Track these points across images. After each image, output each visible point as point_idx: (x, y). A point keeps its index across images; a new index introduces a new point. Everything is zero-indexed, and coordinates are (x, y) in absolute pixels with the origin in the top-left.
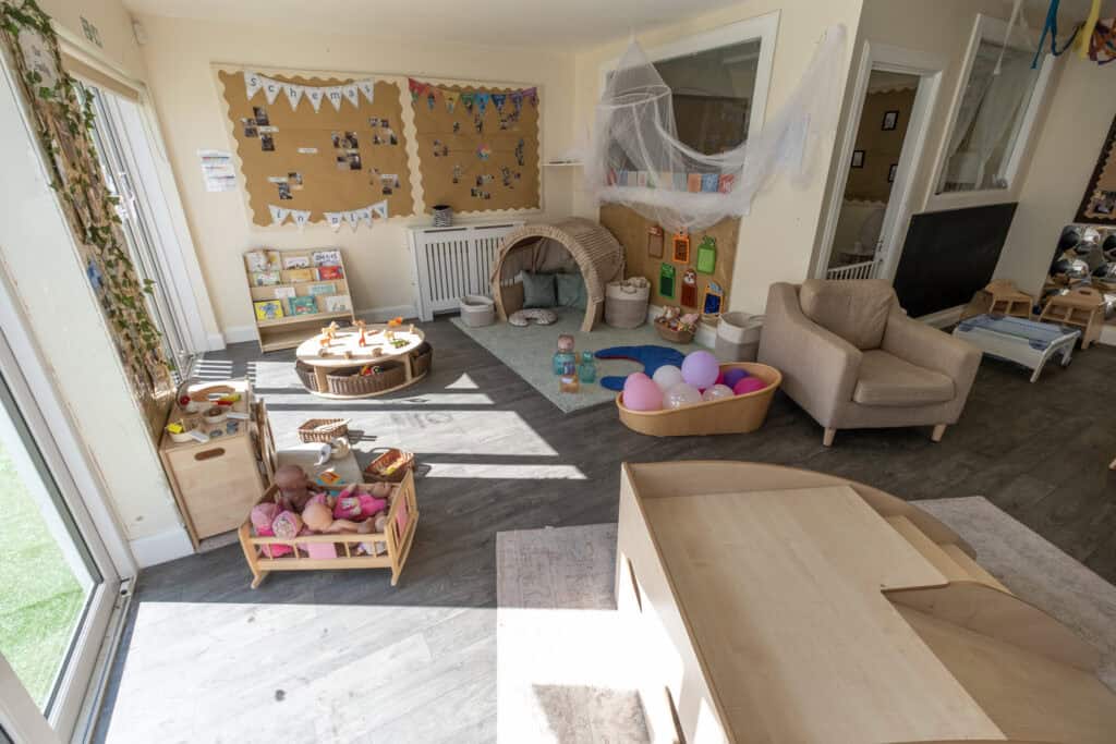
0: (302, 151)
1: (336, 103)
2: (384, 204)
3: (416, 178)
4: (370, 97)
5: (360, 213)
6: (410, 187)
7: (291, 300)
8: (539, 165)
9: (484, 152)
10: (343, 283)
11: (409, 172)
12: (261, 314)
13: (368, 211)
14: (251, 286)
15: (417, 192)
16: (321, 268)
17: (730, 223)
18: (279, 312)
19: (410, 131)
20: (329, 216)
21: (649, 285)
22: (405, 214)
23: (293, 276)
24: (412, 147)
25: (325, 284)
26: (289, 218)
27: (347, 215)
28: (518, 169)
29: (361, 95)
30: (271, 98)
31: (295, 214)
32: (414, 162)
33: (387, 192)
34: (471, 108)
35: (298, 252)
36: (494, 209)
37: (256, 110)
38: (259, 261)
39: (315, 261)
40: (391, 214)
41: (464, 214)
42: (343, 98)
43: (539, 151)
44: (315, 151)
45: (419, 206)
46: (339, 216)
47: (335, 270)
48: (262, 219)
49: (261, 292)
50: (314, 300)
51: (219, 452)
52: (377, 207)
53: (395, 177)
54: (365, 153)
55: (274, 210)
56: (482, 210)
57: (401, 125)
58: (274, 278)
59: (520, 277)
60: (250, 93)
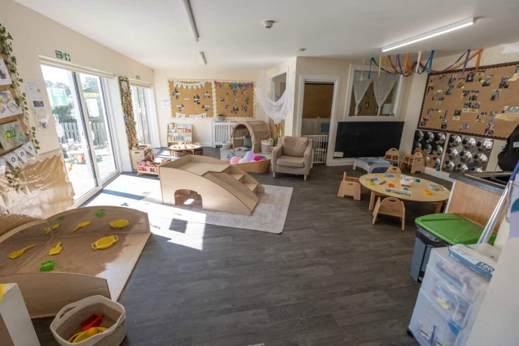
0: (186, 99)
1: (195, 88)
2: (205, 114)
3: (215, 107)
4: (204, 86)
5: (199, 116)
6: (213, 109)
7: (177, 137)
8: (254, 104)
9: (236, 100)
10: (191, 134)
11: (213, 105)
12: (169, 139)
13: (201, 115)
14: (168, 132)
15: (215, 111)
16: (186, 130)
17: (283, 121)
18: (173, 139)
19: (214, 94)
20: (190, 116)
21: (273, 141)
22: (211, 117)
23: (179, 131)
24: (214, 99)
25: (186, 134)
26: (180, 116)
27: (195, 116)
28: (247, 105)
29: (201, 85)
30: (179, 86)
31: (182, 115)
32: (215, 103)
33: (206, 110)
34: (232, 88)
35: (181, 125)
36: (238, 117)
37: (176, 89)
38: (171, 126)
39: (185, 128)
40: (207, 117)
41: (228, 118)
42: (197, 87)
43: (254, 100)
44: (188, 99)
45: (215, 115)
46: (193, 116)
47: (190, 130)
48: (174, 116)
49: (170, 134)
50: (182, 137)
51: (138, 153)
52: (203, 114)
53: (209, 106)
54: (201, 100)
55: (177, 114)
56: (234, 117)
57: (211, 93)
58: (174, 131)
59: (244, 137)
60: (175, 86)
